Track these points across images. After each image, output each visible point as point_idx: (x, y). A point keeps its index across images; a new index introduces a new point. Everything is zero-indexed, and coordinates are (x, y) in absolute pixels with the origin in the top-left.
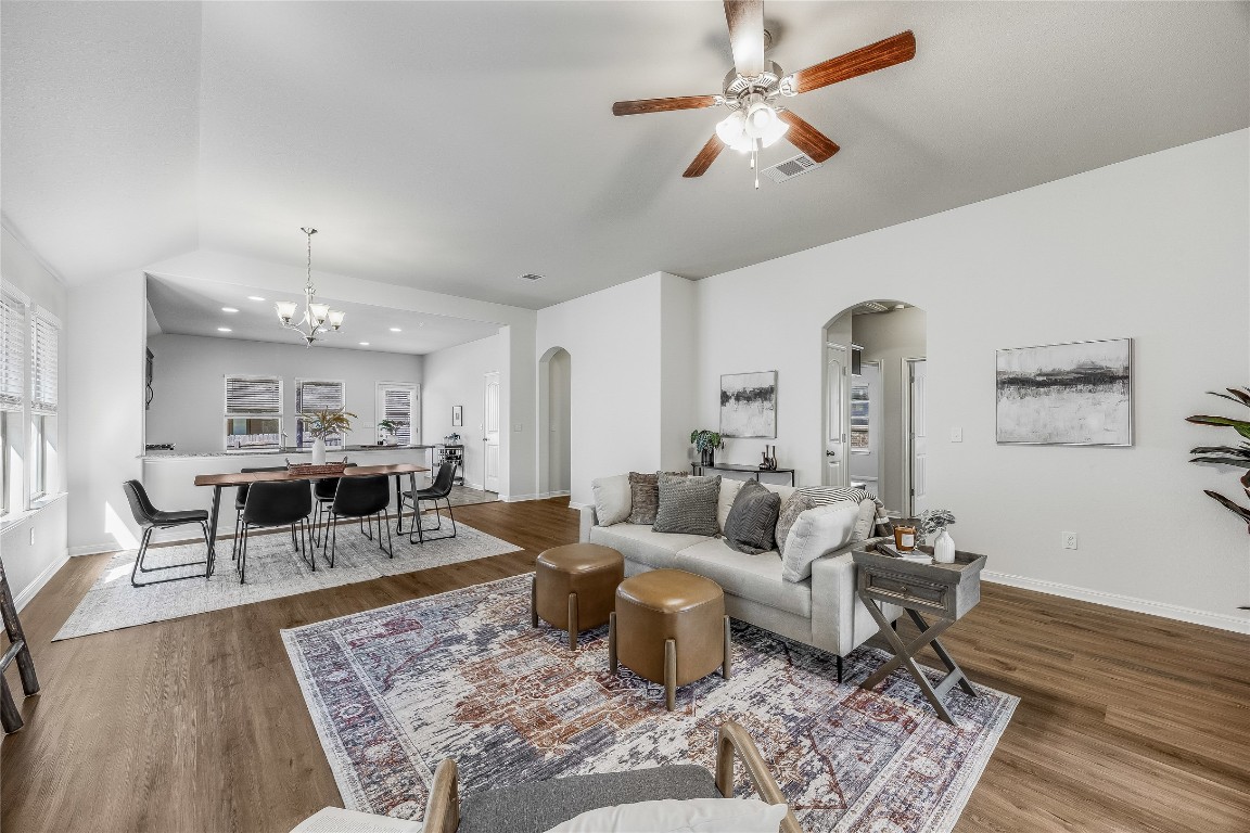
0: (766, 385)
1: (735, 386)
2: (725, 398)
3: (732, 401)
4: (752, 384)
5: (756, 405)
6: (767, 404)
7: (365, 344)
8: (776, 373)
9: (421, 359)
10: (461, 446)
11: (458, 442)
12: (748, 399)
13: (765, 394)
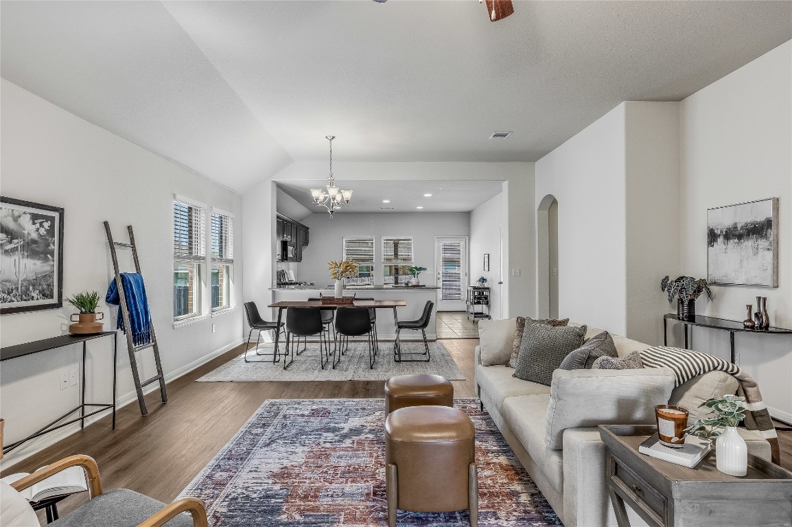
0: (761, 218)
1: (724, 221)
2: (712, 237)
3: (721, 240)
4: (745, 218)
5: (749, 244)
6: (763, 243)
7: (420, 208)
8: (776, 202)
9: (467, 216)
10: (488, 288)
11: (486, 285)
12: (740, 237)
13: (759, 230)
